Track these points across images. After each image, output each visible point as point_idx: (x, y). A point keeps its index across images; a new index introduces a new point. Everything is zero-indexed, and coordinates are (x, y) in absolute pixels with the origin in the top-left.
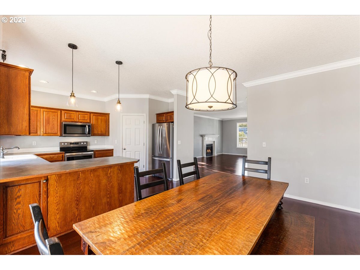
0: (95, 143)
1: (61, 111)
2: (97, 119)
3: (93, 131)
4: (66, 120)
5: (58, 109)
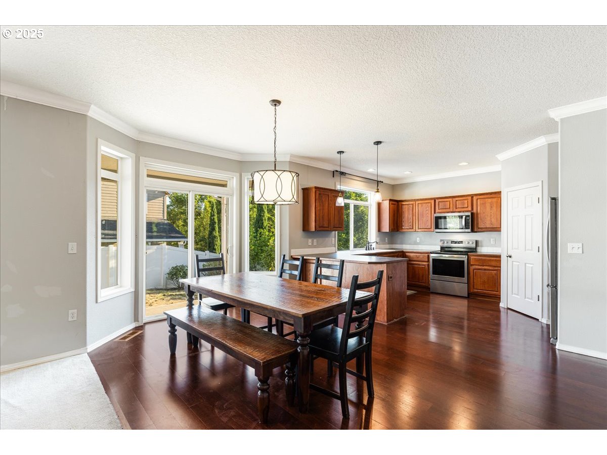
0: (492, 243)
1: (435, 201)
2: (484, 204)
3: (477, 224)
4: (440, 211)
5: (431, 199)
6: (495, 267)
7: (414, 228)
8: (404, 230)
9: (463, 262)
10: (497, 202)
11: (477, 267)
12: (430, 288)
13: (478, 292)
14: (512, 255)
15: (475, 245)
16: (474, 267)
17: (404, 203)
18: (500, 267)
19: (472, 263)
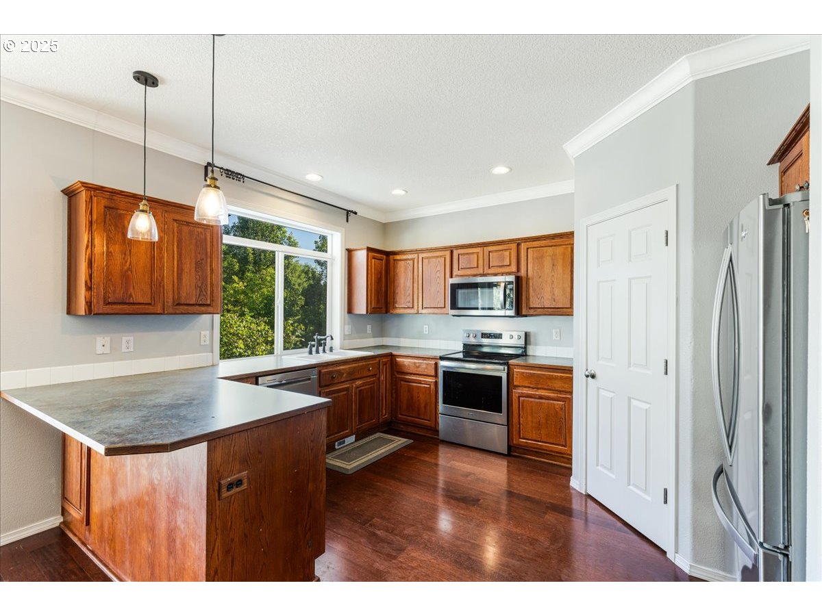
1: (452, 252)
2: (540, 259)
3: (528, 299)
4: (460, 272)
5: (445, 249)
6: (560, 392)
7: (416, 307)
8: (398, 311)
9: (500, 378)
10: (564, 254)
11: (525, 391)
12: (438, 431)
13: (527, 445)
14: (598, 374)
15: (524, 343)
16: (519, 391)
17: (398, 257)
18: (571, 393)
19: (515, 383)
